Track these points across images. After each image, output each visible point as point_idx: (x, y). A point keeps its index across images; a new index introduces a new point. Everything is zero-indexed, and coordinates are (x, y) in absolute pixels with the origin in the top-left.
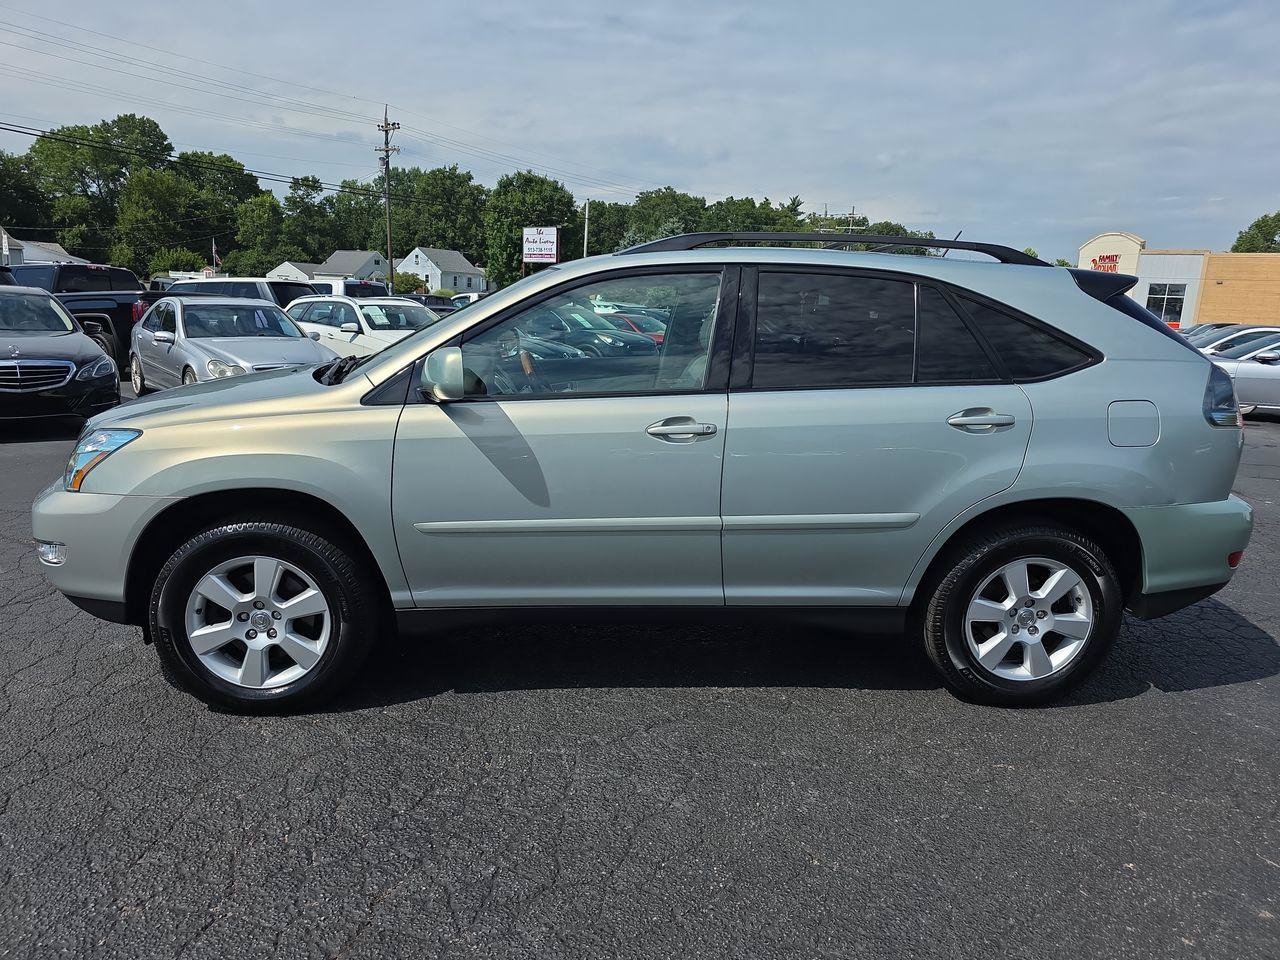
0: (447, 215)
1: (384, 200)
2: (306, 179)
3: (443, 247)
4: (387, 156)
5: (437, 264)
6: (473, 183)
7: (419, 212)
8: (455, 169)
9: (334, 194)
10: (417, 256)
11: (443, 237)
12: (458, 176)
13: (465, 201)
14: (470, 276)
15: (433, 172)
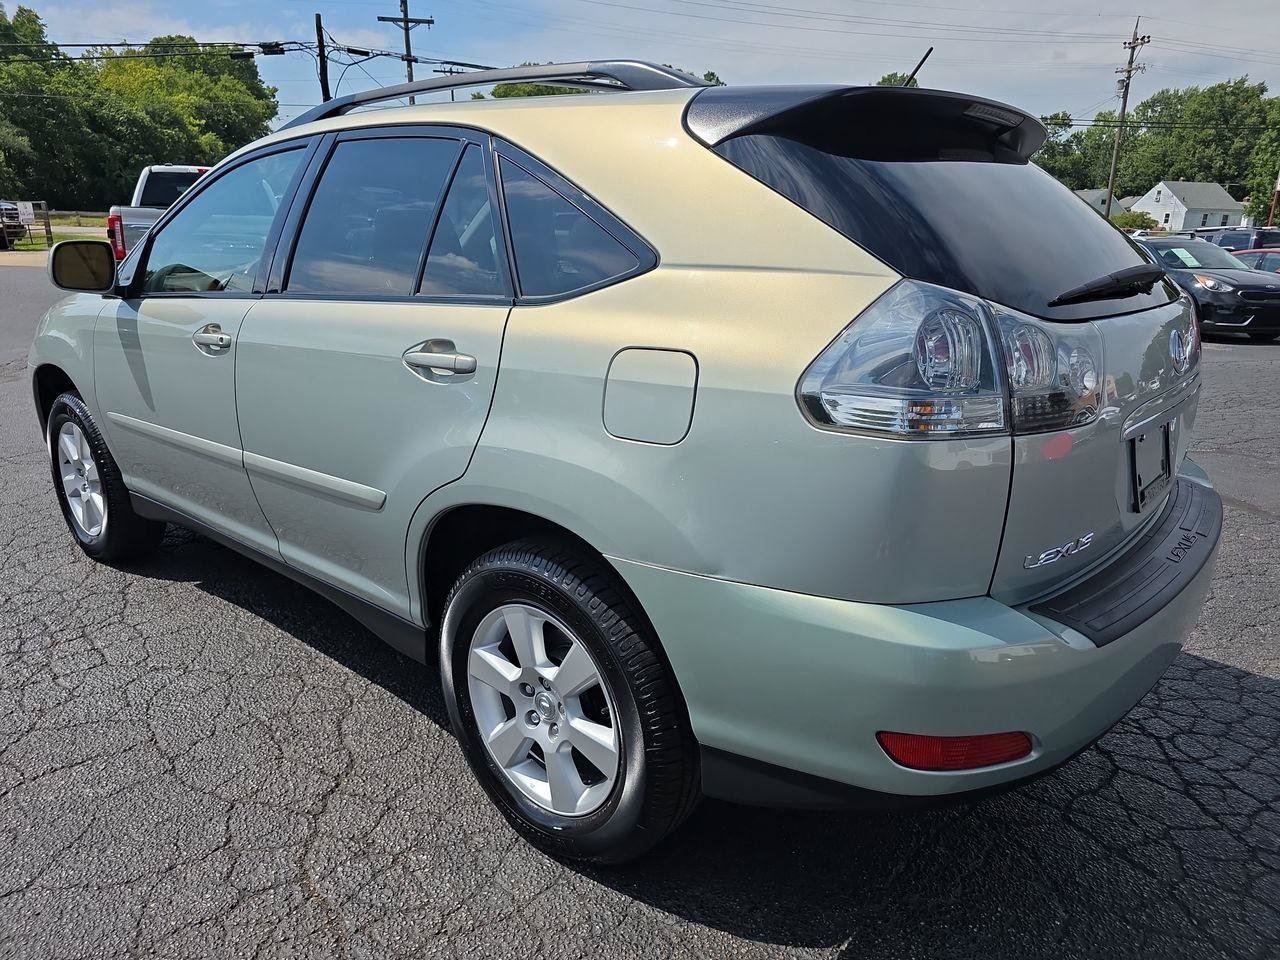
0: (1220, 139)
1: (1145, 130)
2: (1056, 117)
3: (1205, 179)
4: (1129, 78)
5: (1183, 200)
6: (1265, 96)
7: (1181, 139)
8: (1243, 81)
9: (1085, 130)
10: (1159, 192)
11: (1206, 168)
12: (1246, 90)
13: (1249, 121)
14: (1226, 213)
15: (1212, 91)
